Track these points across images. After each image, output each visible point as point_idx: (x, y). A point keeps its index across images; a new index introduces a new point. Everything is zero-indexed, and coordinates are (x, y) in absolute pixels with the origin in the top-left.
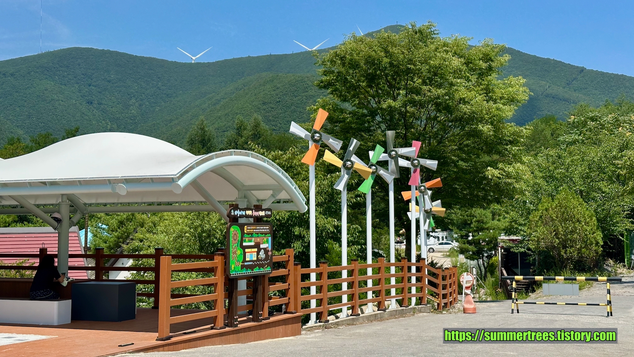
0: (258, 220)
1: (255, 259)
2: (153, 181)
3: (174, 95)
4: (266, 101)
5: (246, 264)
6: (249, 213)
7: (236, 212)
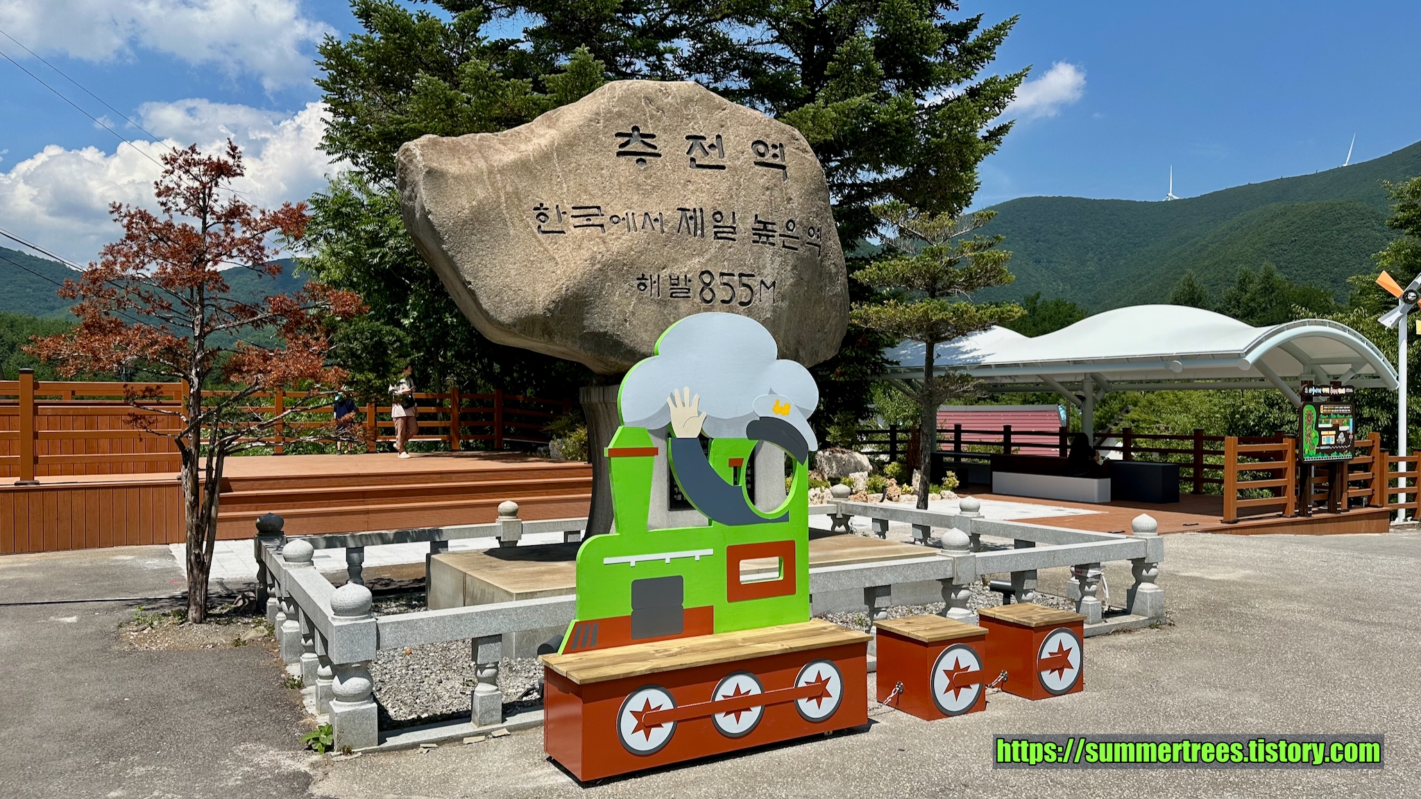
0: (1336, 399)
1: (1333, 443)
2: (1213, 358)
3: (1144, 243)
4: (1275, 241)
5: (1322, 448)
6: (1326, 390)
7: (1310, 390)
